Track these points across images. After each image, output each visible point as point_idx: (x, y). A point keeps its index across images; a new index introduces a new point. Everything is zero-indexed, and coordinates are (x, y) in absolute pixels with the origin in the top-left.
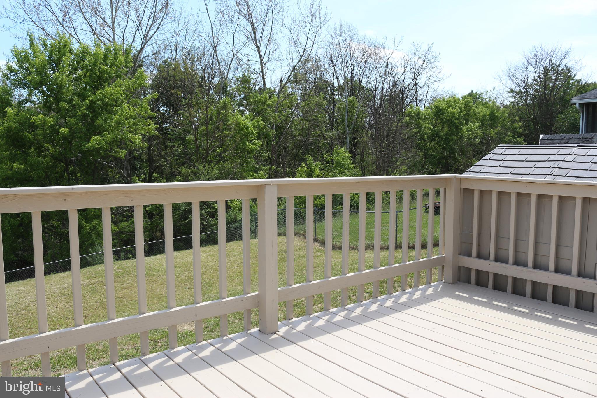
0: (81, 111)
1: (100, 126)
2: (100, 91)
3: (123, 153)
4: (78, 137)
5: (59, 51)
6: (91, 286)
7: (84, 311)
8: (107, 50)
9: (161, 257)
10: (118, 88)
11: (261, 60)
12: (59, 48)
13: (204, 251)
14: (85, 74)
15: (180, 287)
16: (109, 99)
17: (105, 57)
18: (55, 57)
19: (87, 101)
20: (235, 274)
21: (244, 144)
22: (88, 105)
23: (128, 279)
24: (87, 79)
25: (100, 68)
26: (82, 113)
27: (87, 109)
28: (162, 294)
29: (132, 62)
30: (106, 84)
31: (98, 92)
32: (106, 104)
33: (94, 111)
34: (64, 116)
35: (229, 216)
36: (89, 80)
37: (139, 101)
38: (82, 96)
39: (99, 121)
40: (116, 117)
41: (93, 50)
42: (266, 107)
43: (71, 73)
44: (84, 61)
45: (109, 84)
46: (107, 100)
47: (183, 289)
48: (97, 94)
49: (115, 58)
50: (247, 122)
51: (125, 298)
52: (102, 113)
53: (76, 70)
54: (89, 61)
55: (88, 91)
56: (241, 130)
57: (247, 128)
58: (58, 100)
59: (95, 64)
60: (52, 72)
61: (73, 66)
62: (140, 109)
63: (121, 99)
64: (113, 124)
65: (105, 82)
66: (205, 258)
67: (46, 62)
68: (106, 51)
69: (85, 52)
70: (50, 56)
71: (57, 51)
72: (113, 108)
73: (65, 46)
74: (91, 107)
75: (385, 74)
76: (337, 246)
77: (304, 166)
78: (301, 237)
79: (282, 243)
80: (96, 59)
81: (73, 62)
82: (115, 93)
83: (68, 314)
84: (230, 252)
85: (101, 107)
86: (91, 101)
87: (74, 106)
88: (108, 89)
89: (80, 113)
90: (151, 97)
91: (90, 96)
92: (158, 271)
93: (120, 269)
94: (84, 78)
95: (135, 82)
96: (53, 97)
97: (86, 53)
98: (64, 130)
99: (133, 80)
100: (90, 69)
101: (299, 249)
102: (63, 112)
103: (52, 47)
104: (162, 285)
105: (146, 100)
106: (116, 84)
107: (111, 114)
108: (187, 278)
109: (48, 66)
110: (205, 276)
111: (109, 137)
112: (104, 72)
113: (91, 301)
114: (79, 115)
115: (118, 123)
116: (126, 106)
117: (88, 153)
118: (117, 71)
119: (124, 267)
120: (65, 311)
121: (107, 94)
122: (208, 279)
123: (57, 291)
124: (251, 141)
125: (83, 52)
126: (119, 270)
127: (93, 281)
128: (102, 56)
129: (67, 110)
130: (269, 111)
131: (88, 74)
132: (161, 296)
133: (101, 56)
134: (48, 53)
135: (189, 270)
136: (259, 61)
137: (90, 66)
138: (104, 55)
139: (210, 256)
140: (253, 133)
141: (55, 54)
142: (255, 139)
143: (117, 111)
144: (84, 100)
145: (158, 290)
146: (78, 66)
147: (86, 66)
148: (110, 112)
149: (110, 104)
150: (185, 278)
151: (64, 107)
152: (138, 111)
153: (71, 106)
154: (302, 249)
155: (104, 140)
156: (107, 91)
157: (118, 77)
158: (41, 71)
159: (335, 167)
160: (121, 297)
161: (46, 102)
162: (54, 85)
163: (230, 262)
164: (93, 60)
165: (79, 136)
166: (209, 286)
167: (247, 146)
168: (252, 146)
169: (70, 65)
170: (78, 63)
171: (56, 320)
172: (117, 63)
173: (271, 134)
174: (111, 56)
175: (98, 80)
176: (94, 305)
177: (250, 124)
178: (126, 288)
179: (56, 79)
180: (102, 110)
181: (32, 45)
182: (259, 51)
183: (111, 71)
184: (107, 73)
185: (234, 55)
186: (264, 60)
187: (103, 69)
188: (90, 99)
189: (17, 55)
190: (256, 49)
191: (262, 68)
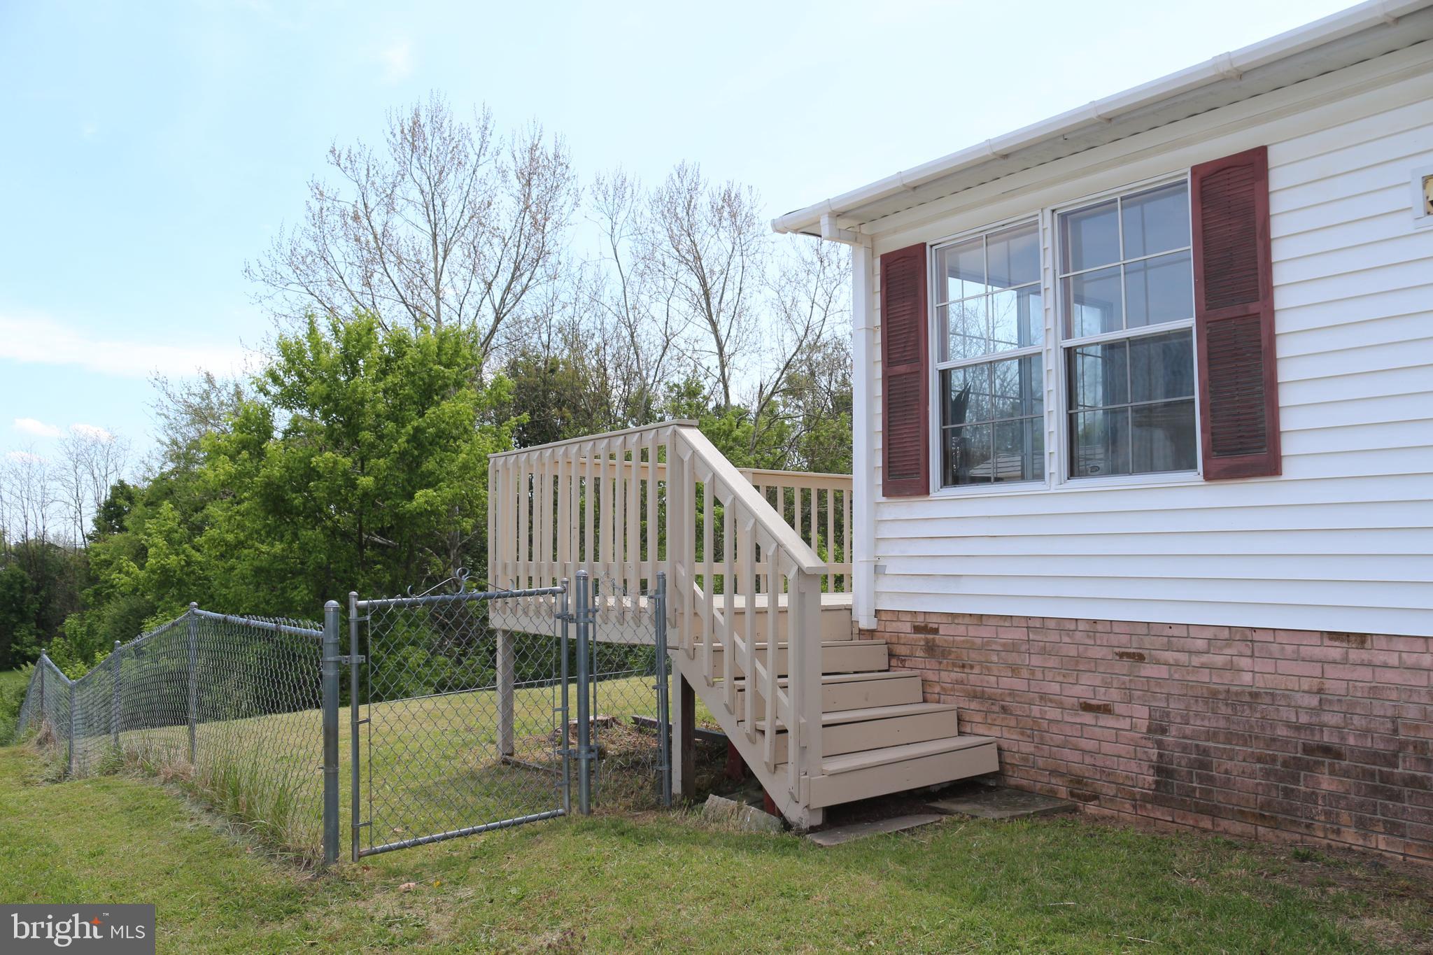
0: (398, 444)
1: (430, 472)
2: (431, 410)
5: (360, 341)
11: (721, 349)
12: (360, 334)
16: (448, 424)
17: (439, 349)
18: (351, 351)
19: (409, 427)
22: (410, 434)
24: (407, 390)
25: (431, 369)
26: (399, 448)
27: (408, 441)
30: (441, 397)
31: (429, 412)
32: (442, 434)
33: (420, 446)
34: (366, 456)
36: (410, 392)
37: (495, 429)
38: (400, 419)
39: (429, 465)
40: (461, 457)
41: (413, 334)
42: (730, 443)
44: (401, 358)
45: (445, 397)
46: (444, 425)
48: (426, 415)
49: (456, 351)
52: (434, 449)
54: (411, 358)
55: (411, 411)
58: (353, 427)
59: (422, 363)
65: (439, 395)
68: (441, 339)
69: (400, 343)
70: (343, 350)
71: (355, 340)
73: (367, 331)
74: (416, 437)
80: (424, 354)
82: (457, 414)
85: (434, 439)
86: (416, 428)
87: (384, 437)
88: (446, 406)
89: (397, 449)
90: (517, 421)
91: (415, 418)
95: (490, 394)
96: (342, 421)
97: (405, 342)
98: (366, 481)
100: (414, 371)
102: (366, 448)
103: (347, 333)
105: (506, 428)
106: (458, 397)
107: (451, 452)
109: (339, 367)
111: (447, 493)
112: (433, 378)
114: (395, 452)
116: (478, 438)
117: (410, 518)
121: (443, 414)
128: (434, 349)
129: (373, 443)
130: (738, 450)
133: (430, 348)
134: (340, 345)
136: (717, 351)
137: (414, 366)
138: (437, 347)
144: (403, 425)
148: (448, 449)
149: (449, 434)
151: (367, 439)
155: (439, 496)
156: (443, 410)
164: (417, 356)
165: (394, 490)
172: (459, 360)
174: (449, 348)
180: (435, 445)
181: (313, 330)
182: (715, 331)
183: (450, 373)
184: (444, 377)
185: (668, 341)
186: (726, 349)
187: (436, 371)
188: (415, 424)
189: (285, 349)
190: (709, 328)
191: (723, 366)
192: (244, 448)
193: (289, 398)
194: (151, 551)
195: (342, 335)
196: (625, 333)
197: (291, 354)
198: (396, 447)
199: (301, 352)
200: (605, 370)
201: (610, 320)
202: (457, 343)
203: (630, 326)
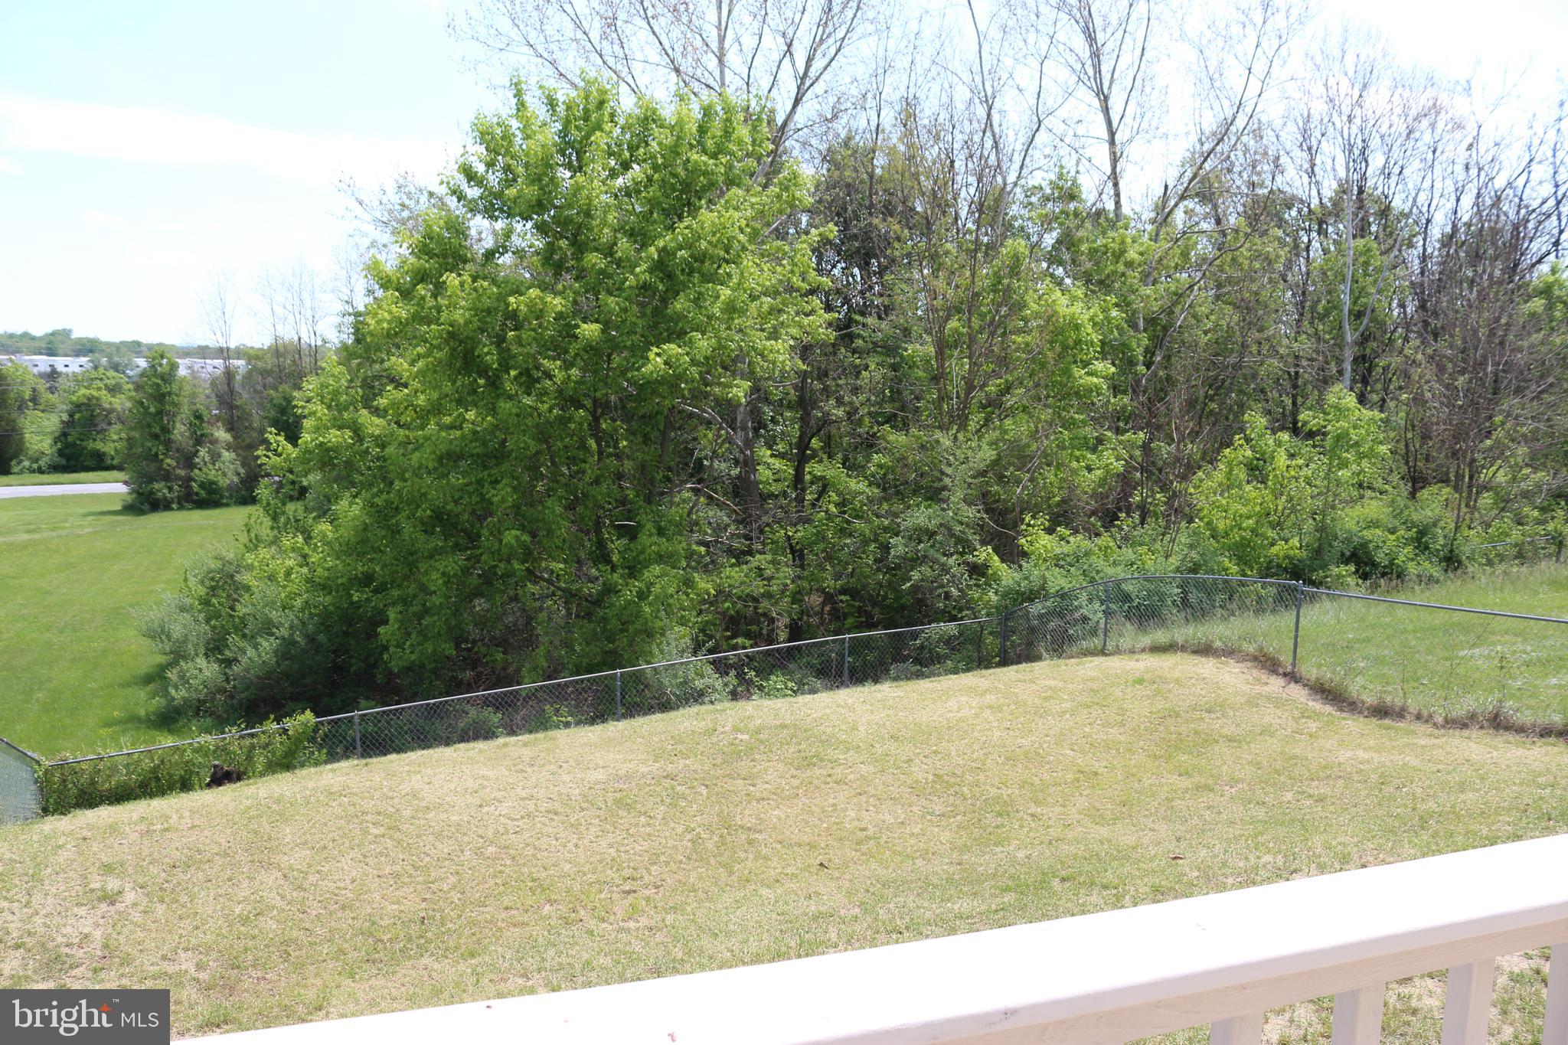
0: (636, 275)
1: (680, 317)
2: (687, 221)
3: (740, 390)
4: (625, 346)
5: (586, 119)
6: (667, 783)
7: (651, 864)
8: (707, 112)
9: (850, 701)
10: (731, 211)
11: (1112, 134)
12: (586, 111)
13: (971, 689)
14: (650, 179)
15: (914, 809)
16: (710, 243)
17: (702, 130)
18: (575, 135)
19: (652, 249)
20: (1070, 777)
21: (1067, 372)
22: (653, 259)
23: (766, 770)
24: (653, 191)
25: (688, 160)
26: (638, 281)
27: (651, 271)
28: (863, 830)
29: (768, 139)
30: (703, 202)
31: (682, 226)
32: (701, 258)
33: (669, 276)
34: (594, 288)
35: (1026, 579)
36: (658, 194)
37: (787, 248)
38: (640, 236)
39: (680, 304)
40: (725, 293)
41: (668, 112)
42: (1121, 268)
43: (613, 174)
44: (647, 144)
45: (710, 201)
46: (704, 245)
47: (923, 817)
48: (677, 230)
49: (727, 133)
50: (1078, 308)
51: (760, 832)
52: (689, 281)
53: (626, 166)
54: (660, 144)
55: (655, 221)
56: (1059, 332)
57: (1077, 327)
58: (580, 247)
59: (674, 151)
60: (568, 174)
61: (620, 155)
62: (788, 268)
63: (739, 242)
64: (716, 310)
65: (700, 199)
66: (977, 715)
67: (554, 149)
68: (705, 115)
69: (649, 119)
70: (564, 133)
71: (580, 119)
72: (719, 267)
73: (601, 104)
74: (662, 266)
75: (1467, 168)
76: (1363, 702)
77: (1241, 446)
78: (1249, 664)
79: (1193, 681)
80: (679, 138)
81: (620, 146)
82: (724, 228)
83: (609, 872)
84: (1046, 699)
85: (688, 264)
86: (663, 251)
87: (619, 263)
88: (707, 217)
89: (634, 283)
90: (820, 235)
91: (661, 236)
92: (848, 750)
93: (742, 733)
94: (646, 187)
95: (779, 197)
96: (567, 238)
97: (653, 120)
98: (590, 330)
99: (774, 190)
100: (663, 164)
101: (1248, 702)
102: (591, 279)
103: (569, 108)
104: (863, 798)
105: (805, 246)
106: (727, 202)
107: (714, 283)
108: (931, 777)
109: (559, 159)
110: (982, 777)
111: (703, 344)
112: (695, 171)
113: (667, 834)
114: (631, 287)
115: (731, 309)
116: (750, 264)
117: (650, 387)
118: (730, 167)
119: (751, 726)
120: (600, 862)
121: (703, 228)
122: (993, 785)
123: (577, 792)
124: (1086, 364)
125: (646, 118)
126: (740, 736)
127: (670, 768)
128: (694, 129)
129: (602, 272)
130: (1134, 277)
131: (656, 176)
132: (861, 835)
133: (690, 129)
134: (559, 126)
135: (936, 752)
136: (1107, 138)
137: (663, 156)
138: (700, 126)
139: (990, 707)
140: (1092, 342)
141: (576, 126)
142: (1097, 359)
143: (729, 275)
144: (644, 246)
145: (853, 815)
146: (632, 156)
147: (653, 157)
148: (711, 278)
149: (711, 257)
150: (926, 779)
151: (594, 265)
152: (784, 275)
153: (612, 262)
154: (1257, 705)
155: (688, 354)
156: (703, 224)
157: (731, 182)
158: (541, 174)
159: (1332, 450)
160: (749, 829)
161: (551, 249)
162: (570, 206)
163: (1052, 732)
164: (669, 141)
165: (629, 343)
166: (1000, 814)
167: (1075, 378)
168: (1090, 379)
169: (610, 154)
170: (632, 149)
171: (577, 887)
172: (731, 146)
173: (1134, 345)
174: (716, 128)
175: (682, 192)
176: (675, 847)
177: (1084, 318)
178: (763, 799)
179: (577, 189)
180: (690, 274)
181: (521, 106)
182: (1106, 111)
183: (717, 167)
184: (706, 173)
185: (1040, 122)
186: (1118, 137)
187: (696, 162)
188: (661, 243)
189: (485, 135)
190: (1096, 103)
191: (1115, 160)
192: (422, 280)
193: (493, 205)
194: (307, 423)
195: (561, 109)
196: (981, 112)
197: (495, 142)
198: (631, 281)
199: (507, 137)
200: (952, 162)
201: (962, 94)
202: (728, 120)
203: (987, 101)
